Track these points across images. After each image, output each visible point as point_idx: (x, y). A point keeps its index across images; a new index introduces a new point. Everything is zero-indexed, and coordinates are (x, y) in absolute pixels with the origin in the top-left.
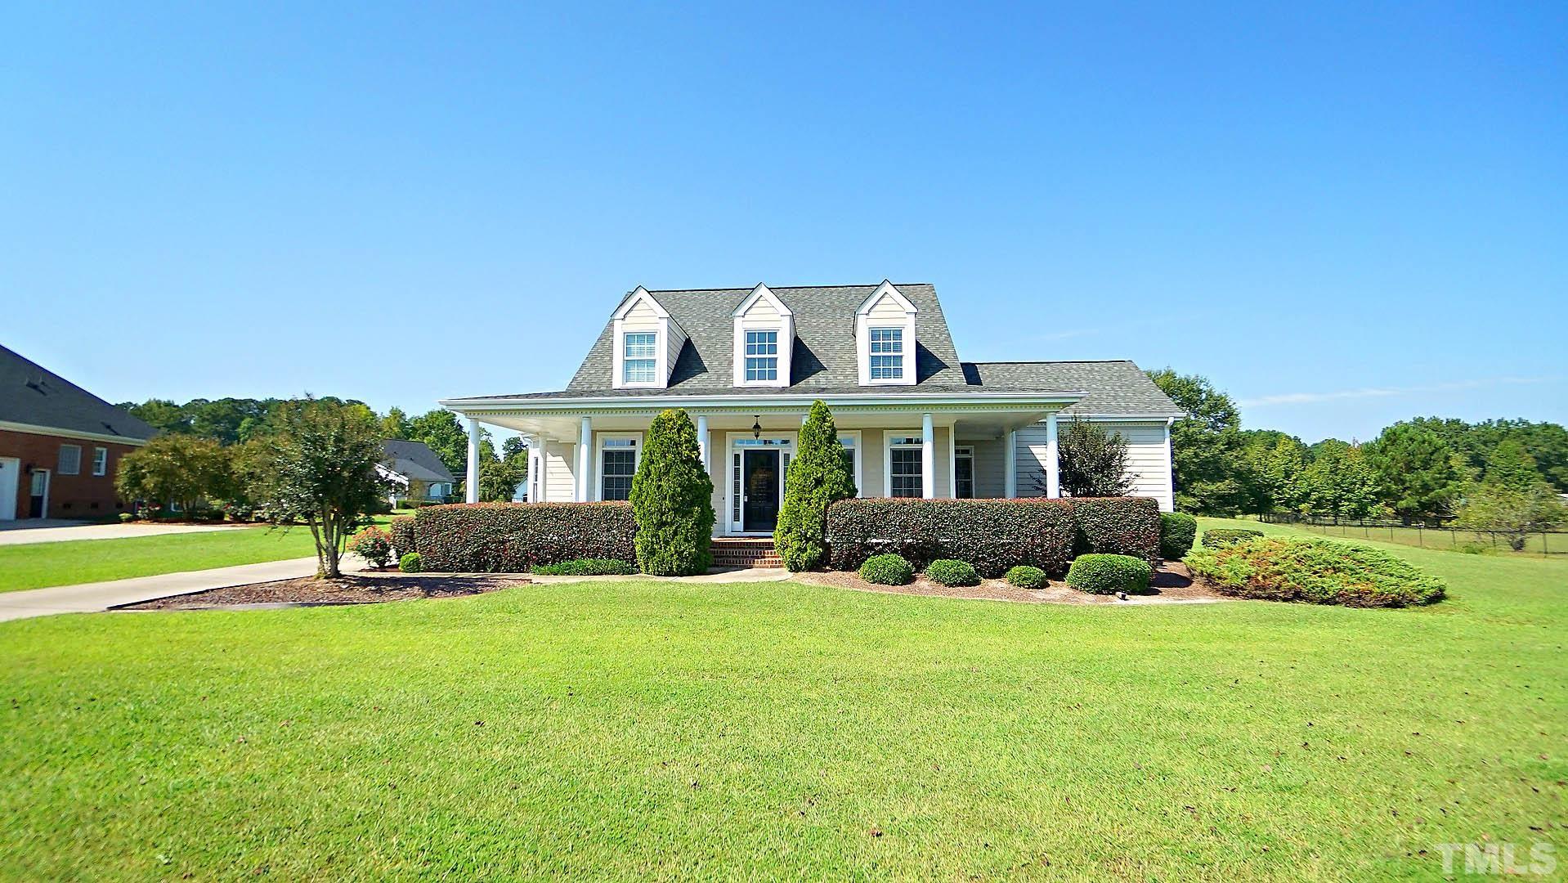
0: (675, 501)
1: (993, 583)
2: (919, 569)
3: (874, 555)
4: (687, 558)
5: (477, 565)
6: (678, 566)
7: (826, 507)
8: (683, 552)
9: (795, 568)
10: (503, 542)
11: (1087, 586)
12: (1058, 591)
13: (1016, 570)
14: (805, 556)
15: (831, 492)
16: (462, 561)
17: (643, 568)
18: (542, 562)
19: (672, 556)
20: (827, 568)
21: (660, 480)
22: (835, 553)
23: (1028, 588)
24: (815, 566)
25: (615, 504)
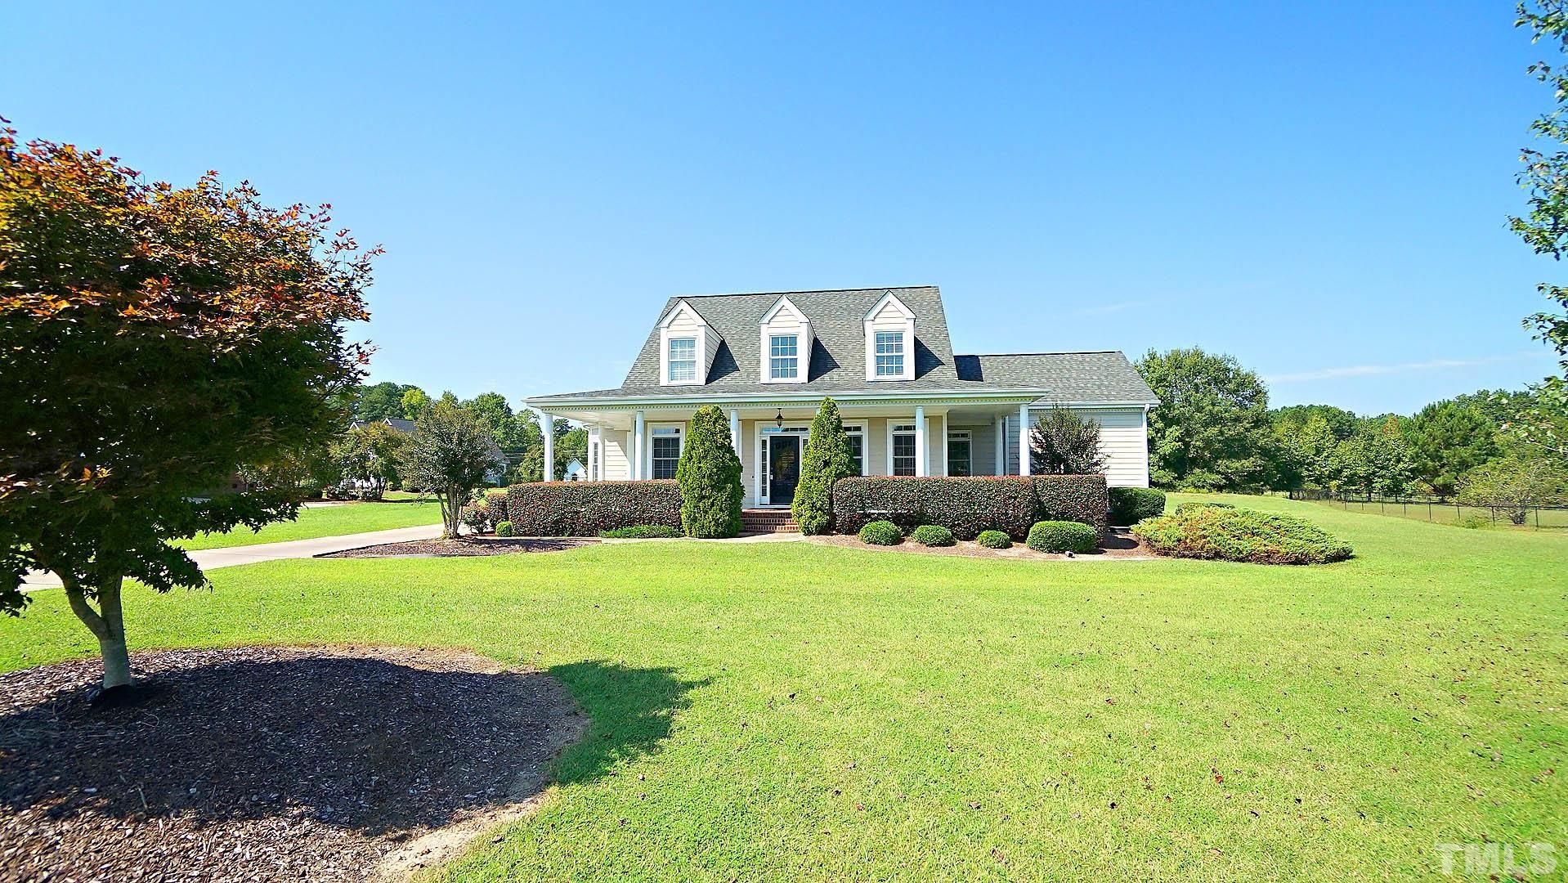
0: (712, 479)
1: (966, 544)
2: (907, 534)
3: (870, 521)
4: (722, 524)
5: (557, 530)
6: (715, 530)
7: (832, 483)
8: (718, 520)
9: (809, 533)
10: (577, 513)
11: (1041, 546)
12: (1018, 550)
13: (984, 534)
14: (814, 522)
15: (836, 471)
16: (544, 528)
17: (688, 532)
18: (607, 528)
19: (710, 522)
20: (834, 532)
21: (700, 463)
22: (839, 521)
23: (995, 548)
24: (824, 530)
25: (665, 481)
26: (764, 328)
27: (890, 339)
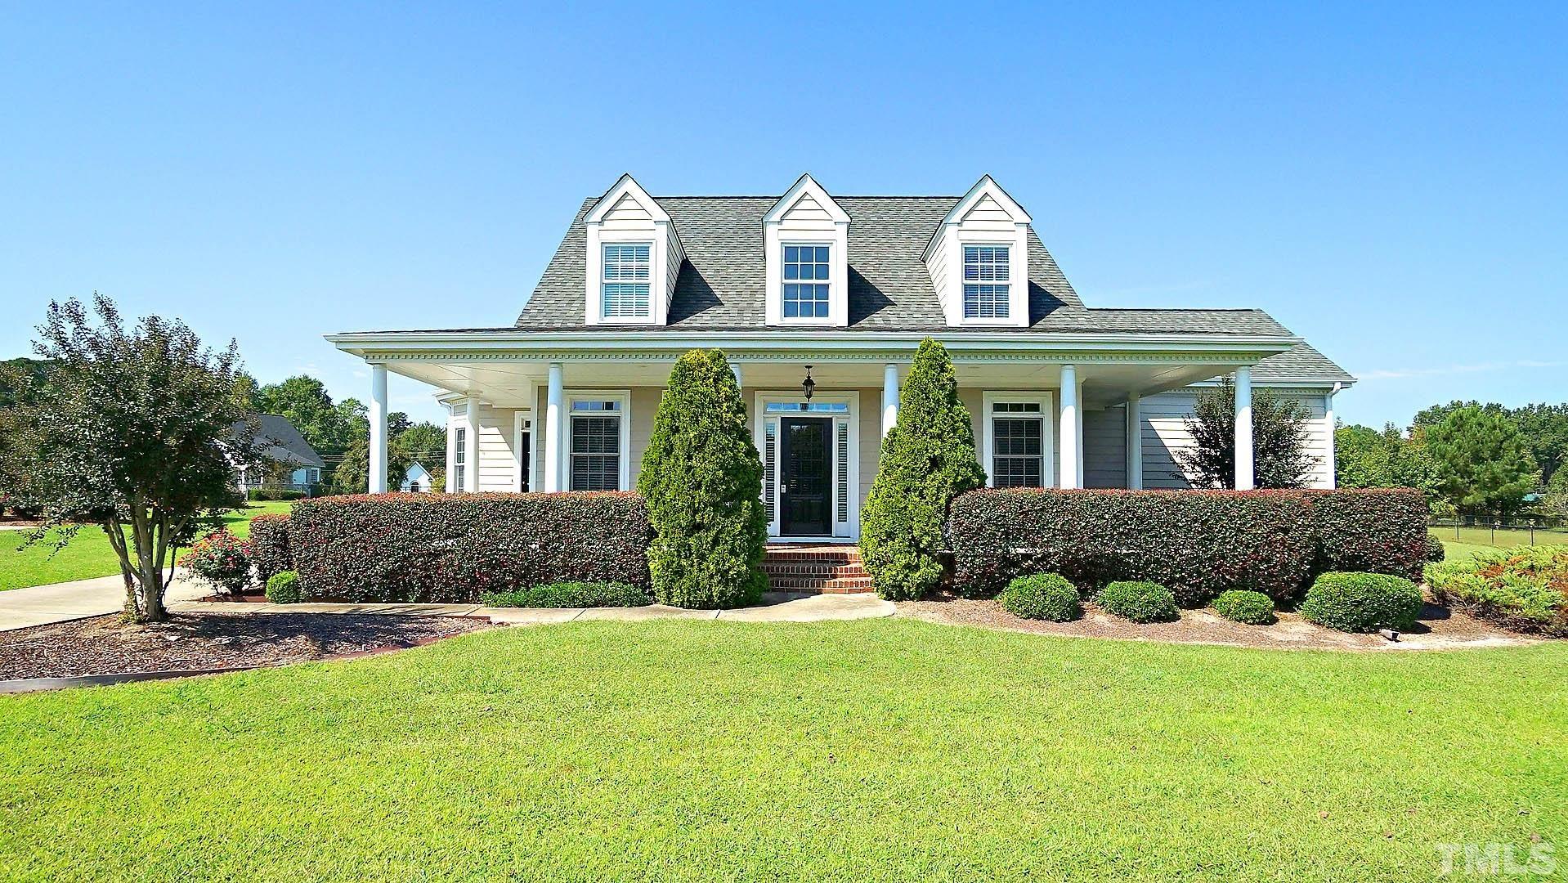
0: (714, 490)
1: (1196, 616)
2: (1084, 594)
3: (1019, 574)
4: (733, 580)
5: (393, 590)
6: (722, 592)
7: (950, 499)
8: (727, 571)
9: (897, 594)
10: (436, 555)
11: (1340, 620)
12: (1294, 628)
13: (1229, 596)
14: (916, 576)
15: (956, 478)
16: (368, 585)
17: (663, 594)
18: (498, 587)
19: (712, 576)
20: (945, 594)
21: (690, 458)
22: (962, 572)
23: (1253, 624)
24: (930, 592)
25: (596, 495)
26: (771, 231)
27: (987, 255)
